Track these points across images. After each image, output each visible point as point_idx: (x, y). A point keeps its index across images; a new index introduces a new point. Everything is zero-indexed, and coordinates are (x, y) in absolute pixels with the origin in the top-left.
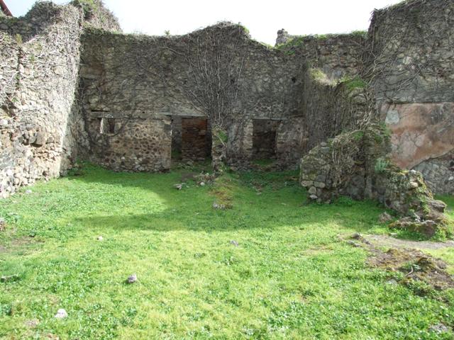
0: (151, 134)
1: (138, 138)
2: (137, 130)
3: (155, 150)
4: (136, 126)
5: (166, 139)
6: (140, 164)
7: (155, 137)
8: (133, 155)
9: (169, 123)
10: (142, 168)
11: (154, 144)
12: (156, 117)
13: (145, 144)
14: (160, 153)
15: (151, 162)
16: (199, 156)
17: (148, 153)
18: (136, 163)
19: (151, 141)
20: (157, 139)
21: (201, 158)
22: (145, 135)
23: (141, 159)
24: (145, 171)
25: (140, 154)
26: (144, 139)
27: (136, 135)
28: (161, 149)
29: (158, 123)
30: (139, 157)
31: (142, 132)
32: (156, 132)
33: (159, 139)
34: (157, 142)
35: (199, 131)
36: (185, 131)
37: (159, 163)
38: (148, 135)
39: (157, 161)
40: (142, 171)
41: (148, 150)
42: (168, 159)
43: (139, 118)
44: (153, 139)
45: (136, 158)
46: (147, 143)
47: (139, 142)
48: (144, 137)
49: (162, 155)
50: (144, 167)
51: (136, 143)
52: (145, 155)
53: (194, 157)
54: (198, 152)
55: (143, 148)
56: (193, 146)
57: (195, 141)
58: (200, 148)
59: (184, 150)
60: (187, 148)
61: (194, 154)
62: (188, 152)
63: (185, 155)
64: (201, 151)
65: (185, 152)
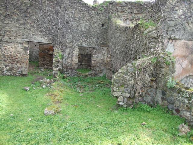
0: (15, 52)
1: (6, 54)
2: (6, 49)
3: (18, 62)
4: (4, 46)
5: (25, 55)
6: (8, 71)
7: (18, 54)
8: (2, 65)
9: (27, 46)
10: (8, 73)
11: (17, 58)
12: (19, 42)
13: (11, 58)
14: (21, 64)
15: (15, 69)
16: (48, 66)
17: (12, 64)
18: (5, 70)
19: (15, 56)
20: (19, 55)
21: (50, 67)
22: (11, 52)
23: (8, 68)
24: (10, 75)
25: (7, 64)
26: (10, 55)
27: (5, 52)
28: (22, 62)
29: (20, 45)
30: (6, 66)
31: (9, 50)
32: (18, 51)
33: (20, 55)
34: (19, 58)
35: (49, 52)
36: (41, 51)
37: (20, 70)
38: (13, 53)
39: (18, 69)
40: (8, 75)
41: (12, 62)
42: (26, 68)
43: (7, 41)
44: (16, 55)
45: (4, 67)
46: (12, 57)
47: (7, 57)
48: (10, 53)
49: (22, 65)
50: (10, 72)
51: (5, 57)
52: (10, 65)
53: (46, 66)
54: (48, 63)
55: (9, 60)
56: (45, 60)
57: (46, 57)
58: (49, 61)
59: (40, 62)
60: (42, 61)
61: (46, 64)
62: (42, 63)
63: (41, 65)
64: (50, 63)
65: (40, 63)
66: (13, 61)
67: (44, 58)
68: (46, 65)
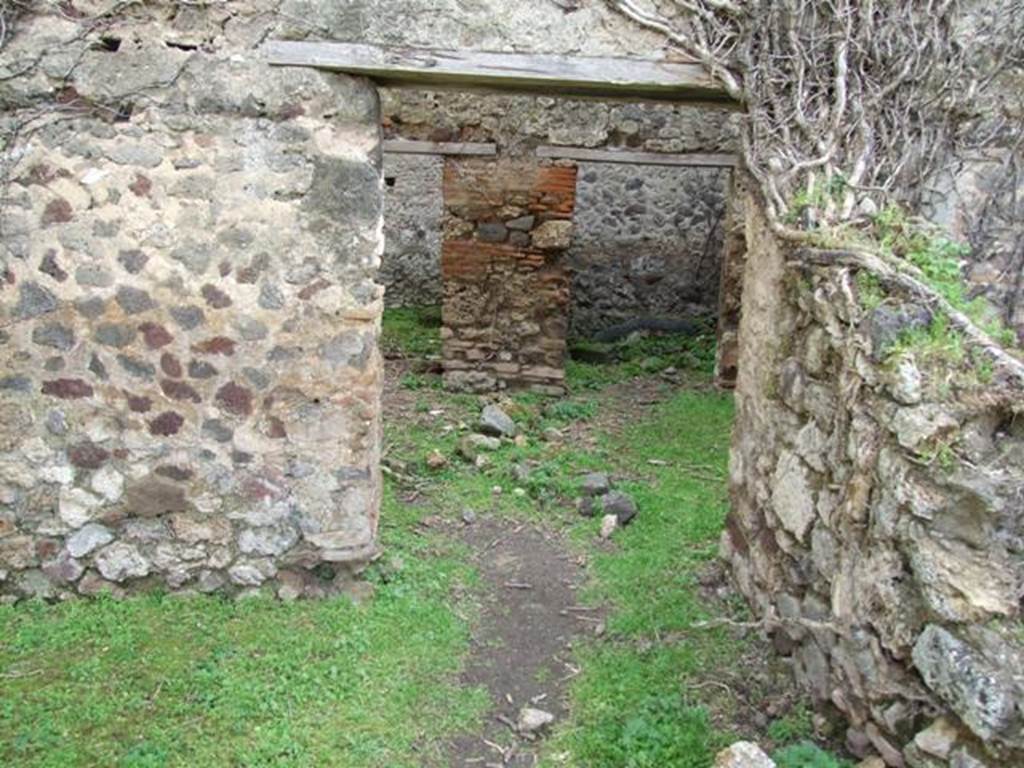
0: (192, 257)
1: (69, 291)
2: (59, 212)
3: (235, 399)
4: (38, 174)
5: (334, 297)
6: (115, 522)
7: (228, 285)
8: (35, 445)
9: (355, 148)
10: (122, 560)
11: (221, 345)
12: (236, 88)
13: (138, 349)
14: (278, 430)
15: (204, 504)
16: (533, 360)
17: (167, 425)
18: (73, 514)
19: (190, 318)
20: (245, 298)
21: (543, 371)
22: (132, 261)
23: (109, 483)
24: (155, 582)
25: (97, 433)
26: (125, 297)
27: (50, 266)
28: (291, 392)
29: (255, 145)
30: (87, 460)
31: (107, 230)
32: (238, 238)
33: (269, 298)
34: (255, 332)
35: (537, 223)
36: (461, 226)
37: (271, 510)
38: (160, 265)
39: (253, 492)
40: (127, 583)
41: (164, 405)
42: (350, 478)
43: (65, 93)
44: (213, 295)
45: (65, 474)
46: (155, 336)
47: (82, 332)
48: (122, 278)
49: (300, 441)
50: (146, 547)
51: (58, 335)
52: (141, 441)
53: (507, 366)
54: (532, 338)
55: (120, 378)
56: (501, 308)
57: (512, 282)
58: (540, 316)
59: (454, 327)
60: (470, 319)
61: (508, 349)
62: (476, 339)
63: (461, 355)
64: (544, 332)
65: (458, 336)
66: (171, 389)
67: (486, 286)
68: (507, 356)
